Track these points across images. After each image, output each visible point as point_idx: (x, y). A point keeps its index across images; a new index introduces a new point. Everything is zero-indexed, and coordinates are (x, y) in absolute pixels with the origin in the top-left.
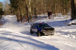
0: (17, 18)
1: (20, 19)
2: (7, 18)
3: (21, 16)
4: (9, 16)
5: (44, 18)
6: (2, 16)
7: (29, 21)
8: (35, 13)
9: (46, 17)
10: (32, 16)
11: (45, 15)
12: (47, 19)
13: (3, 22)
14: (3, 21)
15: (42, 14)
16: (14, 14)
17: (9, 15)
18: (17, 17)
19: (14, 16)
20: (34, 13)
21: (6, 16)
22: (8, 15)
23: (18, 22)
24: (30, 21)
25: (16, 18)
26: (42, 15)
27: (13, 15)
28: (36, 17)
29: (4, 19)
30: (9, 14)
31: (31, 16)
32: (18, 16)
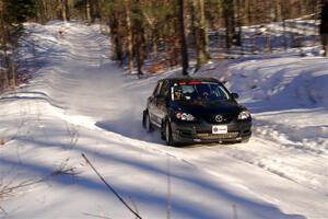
0: (116, 41)
1: (130, 47)
2: (53, 39)
3: (138, 27)
4: (68, 24)
5: (285, 46)
6: (22, 28)
7: (186, 66)
8: (228, 14)
9: (296, 42)
10: (208, 31)
11: (293, 25)
12: (303, 55)
13: (26, 61)
14: (29, 56)
15: (275, 21)
16: (96, 16)
17: (68, 19)
18: (113, 33)
19: (96, 27)
20: (221, 10)
21: (46, 27)
22: (60, 18)
23: (120, 66)
24: (192, 63)
25: (108, 42)
26: (271, 26)
27: (93, 22)
28: (233, 40)
29: (32, 47)
30: (64, 15)
31: (198, 32)
32: (121, 29)
